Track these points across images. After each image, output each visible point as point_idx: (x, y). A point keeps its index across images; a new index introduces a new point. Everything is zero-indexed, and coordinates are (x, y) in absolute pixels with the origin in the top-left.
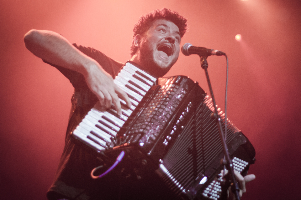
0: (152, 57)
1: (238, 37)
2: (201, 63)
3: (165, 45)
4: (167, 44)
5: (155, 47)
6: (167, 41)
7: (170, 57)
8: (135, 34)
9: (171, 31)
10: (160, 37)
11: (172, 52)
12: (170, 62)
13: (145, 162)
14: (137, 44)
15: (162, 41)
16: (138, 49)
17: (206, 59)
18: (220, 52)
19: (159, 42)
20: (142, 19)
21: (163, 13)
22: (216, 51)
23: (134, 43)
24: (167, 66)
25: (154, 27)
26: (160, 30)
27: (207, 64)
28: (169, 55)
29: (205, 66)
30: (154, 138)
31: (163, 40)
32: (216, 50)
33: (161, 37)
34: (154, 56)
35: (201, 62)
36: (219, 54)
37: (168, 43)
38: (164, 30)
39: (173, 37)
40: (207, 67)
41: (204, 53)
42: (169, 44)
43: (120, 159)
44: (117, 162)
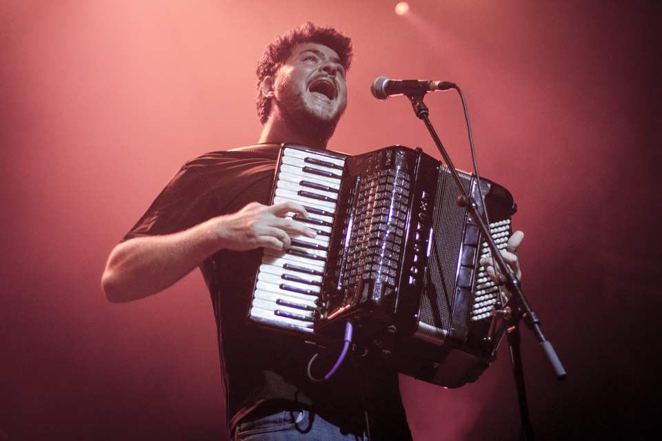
0: (302, 103)
1: (402, 9)
2: (415, 110)
3: (320, 81)
4: (324, 78)
5: (303, 86)
6: (325, 73)
7: (334, 101)
8: (261, 79)
9: (327, 58)
10: (309, 70)
11: (335, 92)
12: (335, 109)
13: (393, 329)
14: (270, 93)
15: (313, 75)
16: (273, 102)
17: (422, 100)
18: (444, 83)
19: (310, 77)
20: (271, 49)
21: (306, 32)
22: (437, 83)
23: (263, 92)
24: (331, 115)
25: (295, 57)
26: (306, 59)
27: (427, 109)
28: (331, 98)
29: (422, 113)
30: (392, 282)
31: (316, 73)
32: (437, 80)
33: (311, 70)
34: (305, 100)
35: (414, 107)
36: (444, 86)
37: (326, 76)
38: (314, 59)
39: (333, 65)
40: (427, 114)
41: (415, 90)
42: (327, 78)
43: (349, 337)
44: (347, 344)
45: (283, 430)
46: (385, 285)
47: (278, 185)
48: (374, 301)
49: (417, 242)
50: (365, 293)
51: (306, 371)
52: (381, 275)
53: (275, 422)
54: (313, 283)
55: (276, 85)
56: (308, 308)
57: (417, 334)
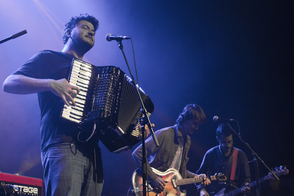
8: (67, 28)
9: (91, 29)
14: (69, 35)
29: (121, 48)
30: (110, 112)
33: (85, 32)
43: (95, 128)
44: (94, 130)
45: (67, 148)
46: (108, 112)
47: (72, 73)
48: (105, 117)
49: (117, 99)
50: (102, 114)
51: (77, 137)
52: (107, 109)
53: (64, 145)
54: (82, 108)
55: (72, 33)
56: (80, 116)
57: (116, 130)
